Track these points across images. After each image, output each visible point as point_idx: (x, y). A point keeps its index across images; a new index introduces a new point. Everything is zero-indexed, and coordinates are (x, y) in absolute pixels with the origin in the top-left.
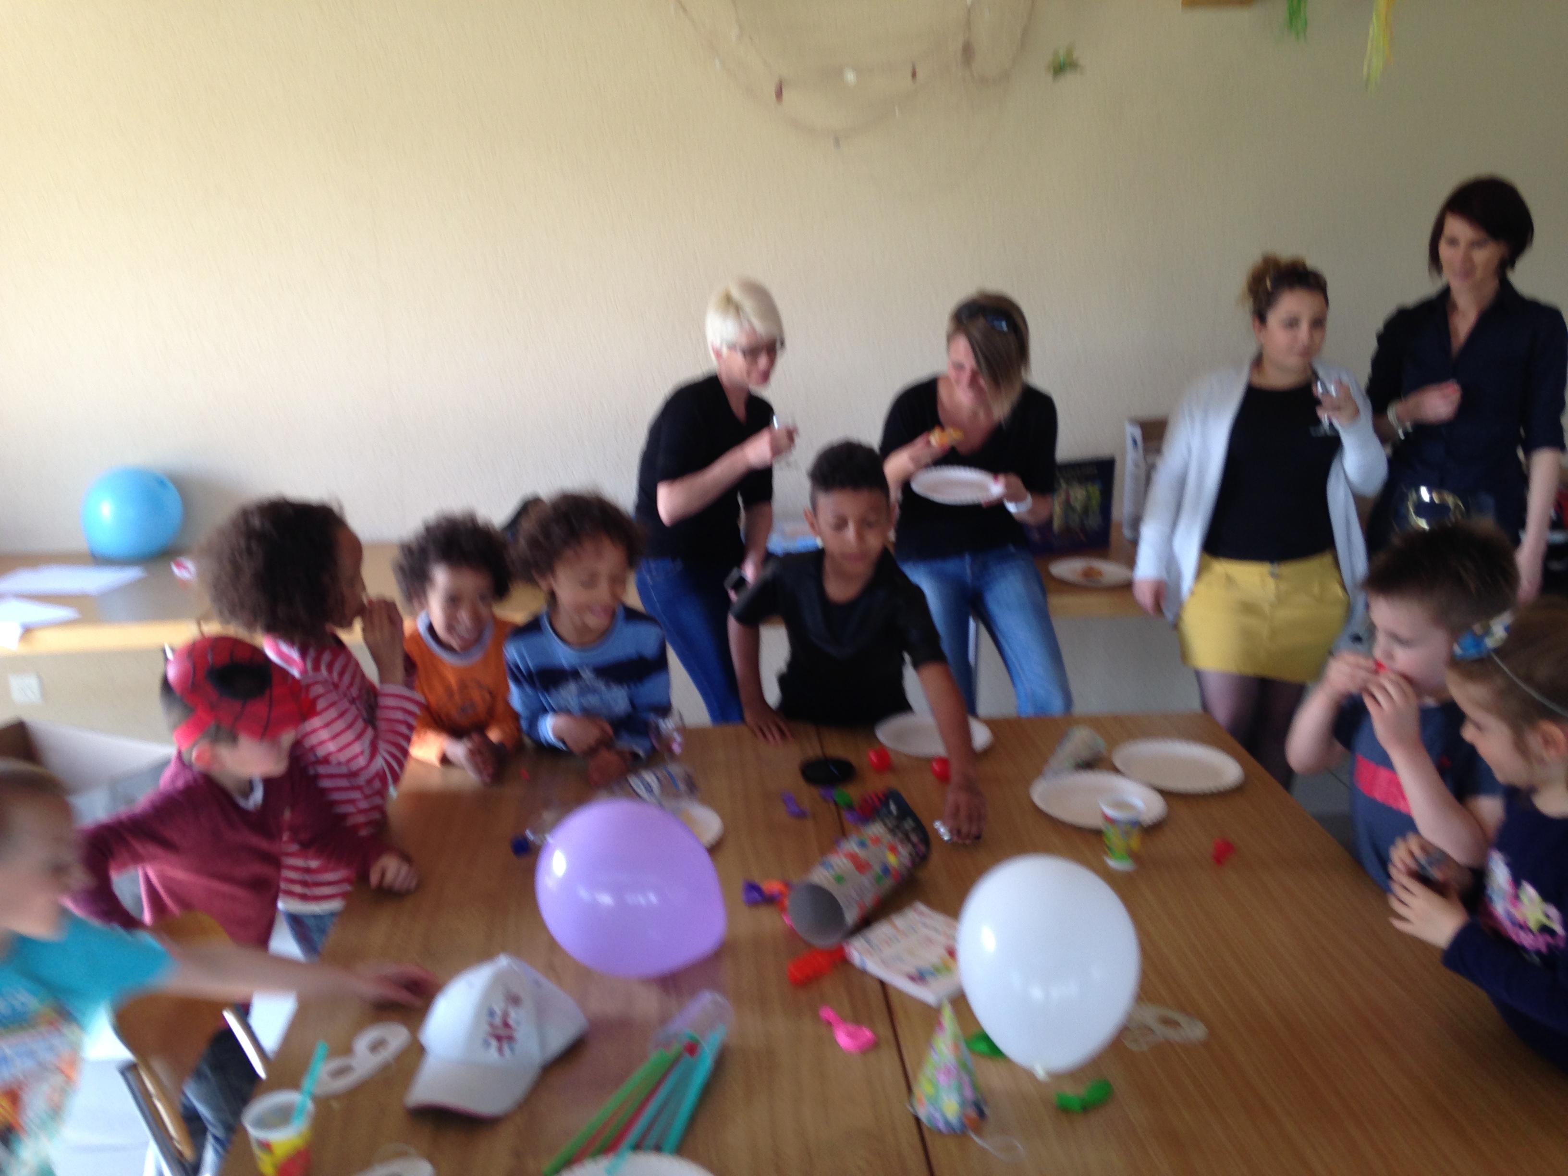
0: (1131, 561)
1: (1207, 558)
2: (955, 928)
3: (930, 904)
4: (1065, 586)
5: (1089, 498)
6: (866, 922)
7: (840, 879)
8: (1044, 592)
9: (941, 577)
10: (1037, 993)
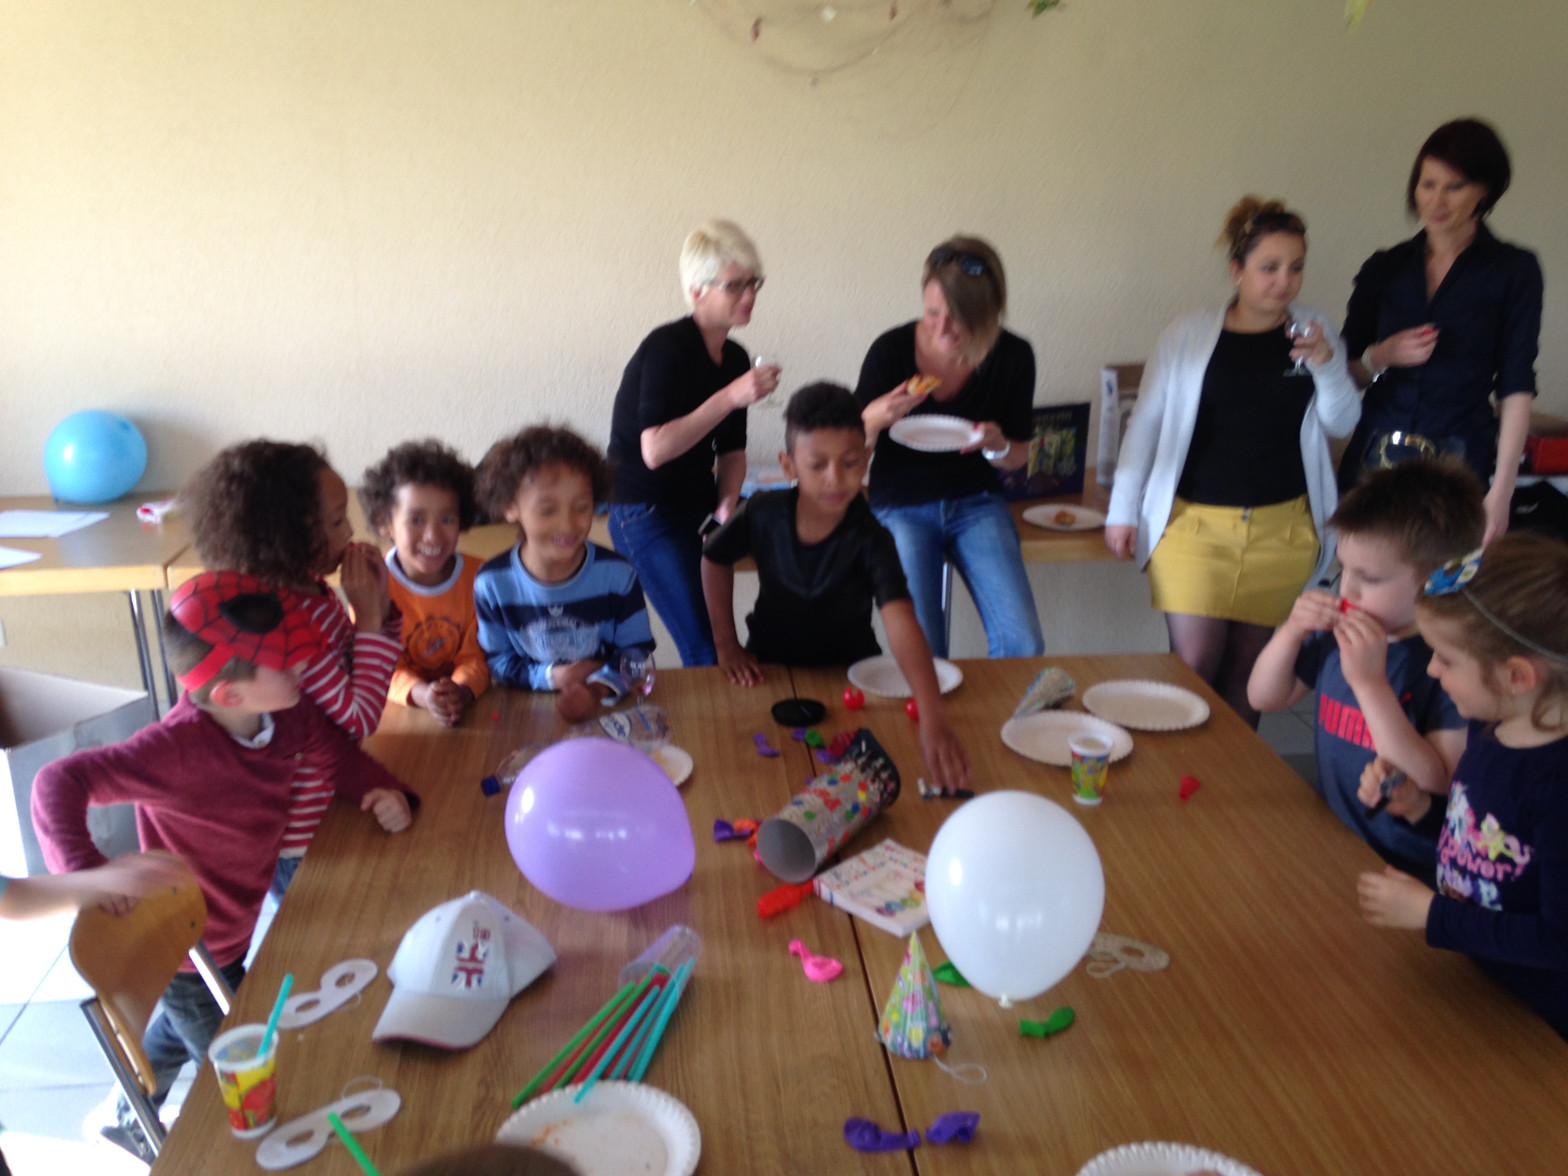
0: (1104, 508)
1: (1181, 503)
2: (923, 862)
3: (899, 840)
4: (1038, 531)
5: (1063, 443)
6: (835, 859)
7: (810, 816)
8: (1018, 538)
9: (914, 523)
10: (1003, 924)
